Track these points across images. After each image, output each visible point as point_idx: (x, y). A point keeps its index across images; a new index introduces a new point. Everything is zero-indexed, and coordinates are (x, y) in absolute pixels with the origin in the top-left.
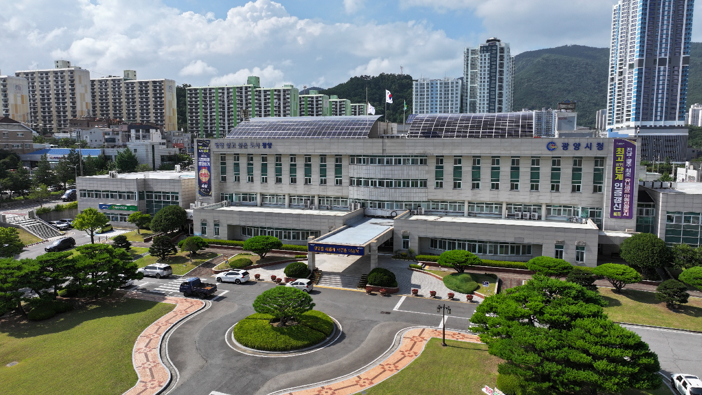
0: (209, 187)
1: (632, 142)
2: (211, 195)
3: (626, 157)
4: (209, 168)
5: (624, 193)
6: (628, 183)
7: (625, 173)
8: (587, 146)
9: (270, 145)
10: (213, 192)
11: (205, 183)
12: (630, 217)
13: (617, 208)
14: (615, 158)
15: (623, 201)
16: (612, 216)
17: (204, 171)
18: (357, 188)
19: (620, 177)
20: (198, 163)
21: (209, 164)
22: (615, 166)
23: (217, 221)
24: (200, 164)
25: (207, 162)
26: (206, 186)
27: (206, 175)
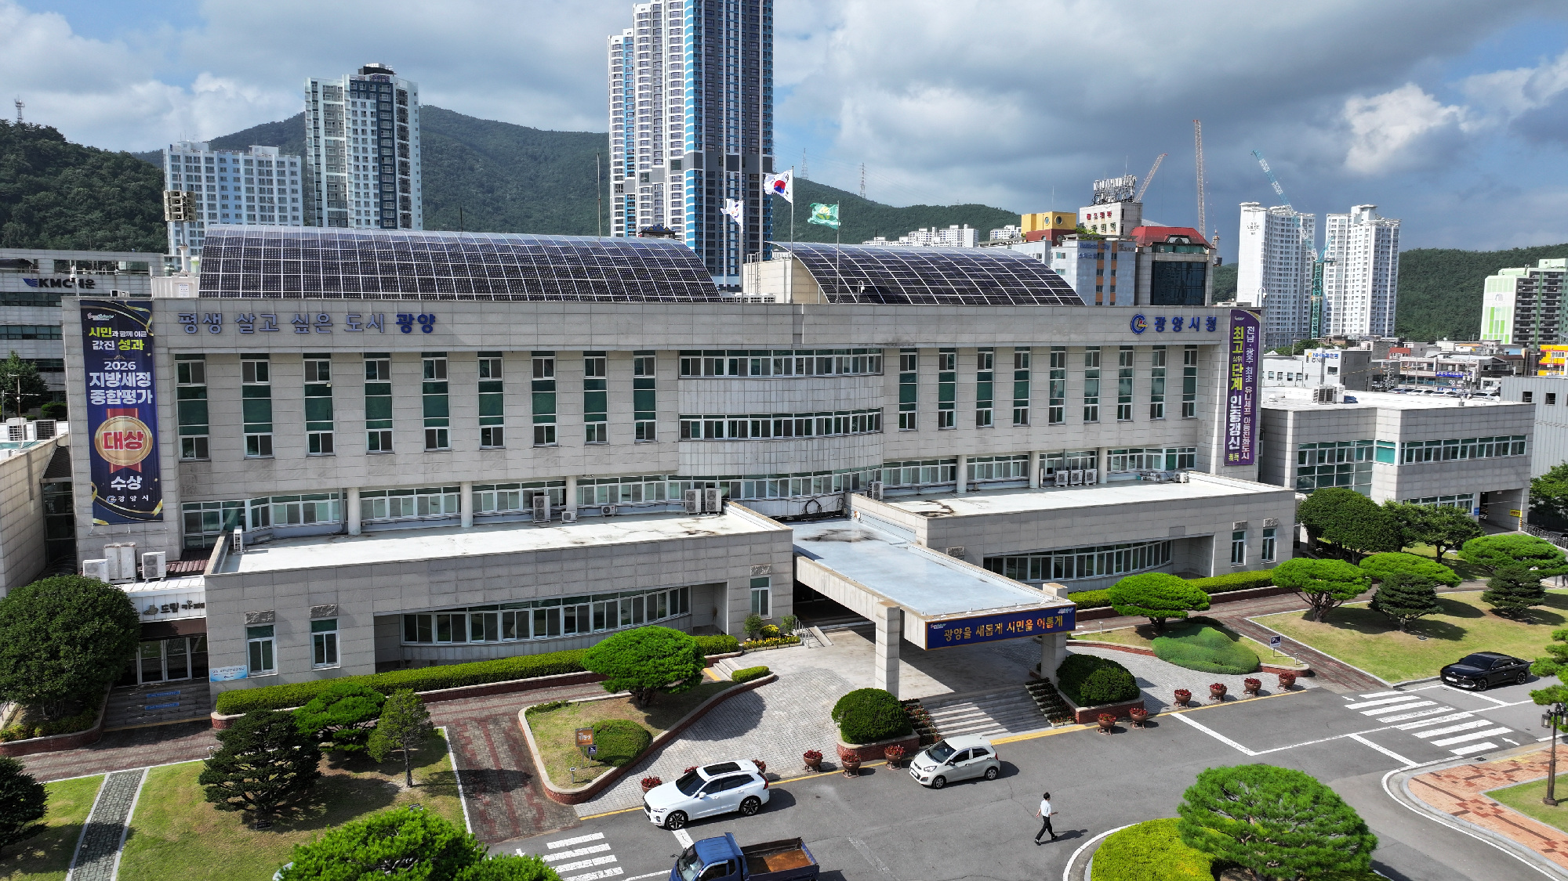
0: (153, 489)
1: (1255, 316)
2: (160, 518)
3: (1247, 345)
4: (148, 413)
5: (1243, 416)
6: (1248, 396)
7: (1244, 375)
8: (1193, 325)
9: (428, 323)
10: (169, 505)
11: (127, 472)
12: (1250, 462)
13: (1234, 445)
14: (1233, 346)
15: (1242, 431)
16: (1227, 463)
17: (120, 425)
18: (709, 445)
19: (1238, 383)
20: (88, 394)
21: (150, 396)
22: (1231, 363)
23: (326, 609)
24: (98, 397)
25: (138, 388)
26: (136, 484)
27: (130, 440)
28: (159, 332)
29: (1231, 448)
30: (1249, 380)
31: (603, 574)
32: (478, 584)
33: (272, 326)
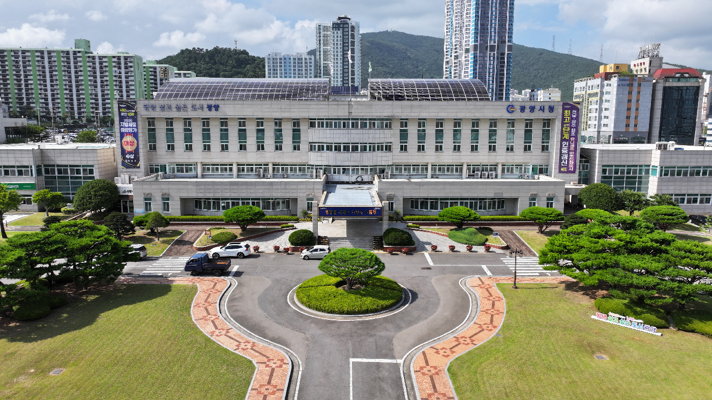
0: (137, 159)
1: (577, 105)
2: (139, 167)
3: (572, 119)
4: (135, 135)
5: (569, 151)
6: (572, 142)
7: (570, 132)
8: (541, 109)
9: (217, 107)
10: (142, 163)
11: (130, 153)
12: (574, 172)
13: (563, 164)
14: (563, 119)
15: (569, 157)
16: (560, 172)
17: (128, 138)
18: (319, 153)
19: (566, 136)
20: (120, 129)
21: (136, 130)
22: (562, 127)
23: (166, 194)
24: (123, 130)
25: (133, 127)
26: (132, 157)
27: (132, 144)
28: (138, 110)
29: (562, 165)
30: (573, 134)
31: (252, 191)
32: (212, 191)
33: (170, 108)
